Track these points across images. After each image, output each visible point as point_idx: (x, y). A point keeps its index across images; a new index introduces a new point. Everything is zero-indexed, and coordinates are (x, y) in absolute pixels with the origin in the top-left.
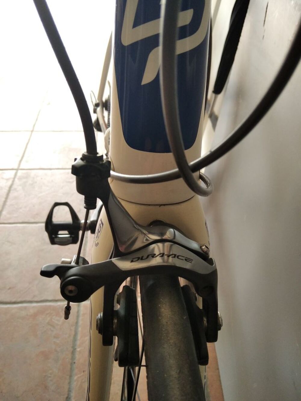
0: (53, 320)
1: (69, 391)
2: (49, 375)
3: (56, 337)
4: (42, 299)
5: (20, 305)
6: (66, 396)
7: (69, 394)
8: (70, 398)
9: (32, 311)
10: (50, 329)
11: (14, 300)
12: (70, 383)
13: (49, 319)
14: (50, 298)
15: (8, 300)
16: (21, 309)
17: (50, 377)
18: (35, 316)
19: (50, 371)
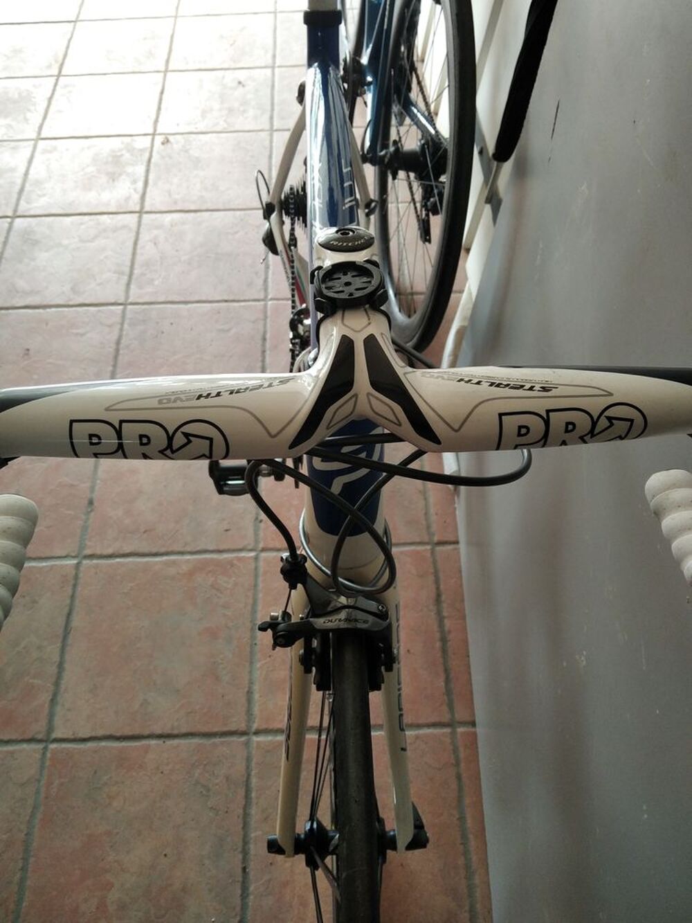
0: (219, 581)
1: (251, 683)
2: (220, 661)
3: (225, 607)
4: (198, 548)
5: (165, 558)
6: (246, 690)
7: (250, 688)
8: (252, 693)
9: (185, 568)
10: (216, 595)
11: (154, 550)
12: (250, 672)
13: (212, 579)
14: (211, 548)
15: (146, 550)
16: (167, 564)
17: (222, 663)
18: (191, 574)
19: (221, 656)
